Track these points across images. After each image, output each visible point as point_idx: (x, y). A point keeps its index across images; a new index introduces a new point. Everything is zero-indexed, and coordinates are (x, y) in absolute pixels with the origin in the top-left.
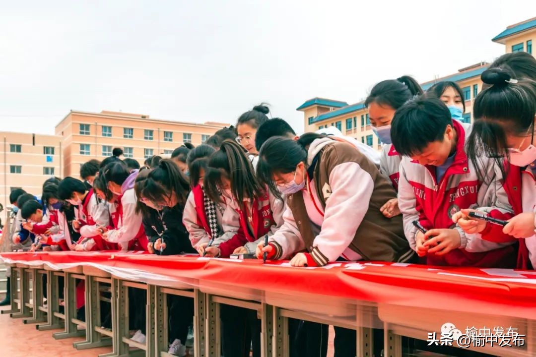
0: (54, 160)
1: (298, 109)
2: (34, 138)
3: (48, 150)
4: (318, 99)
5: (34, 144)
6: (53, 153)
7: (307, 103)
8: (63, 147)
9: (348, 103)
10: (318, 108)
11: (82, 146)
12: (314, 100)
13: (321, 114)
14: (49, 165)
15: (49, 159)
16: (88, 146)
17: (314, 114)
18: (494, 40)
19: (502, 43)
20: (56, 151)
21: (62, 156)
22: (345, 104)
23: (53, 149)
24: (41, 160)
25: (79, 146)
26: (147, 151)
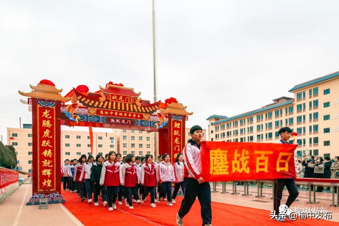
0: (114, 142)
1: (207, 120)
2: (106, 134)
3: (111, 138)
4: (215, 115)
5: (107, 136)
6: (113, 139)
7: (210, 117)
8: (117, 137)
9: (227, 117)
10: (215, 119)
11: (124, 137)
12: (213, 116)
13: (216, 121)
14: (112, 144)
15: (112, 142)
16: (126, 136)
17: (214, 121)
18: (289, 91)
19: (293, 92)
20: (114, 139)
21: (117, 140)
22: (226, 117)
23: (113, 138)
24: (109, 142)
25: (123, 137)
26: (147, 138)
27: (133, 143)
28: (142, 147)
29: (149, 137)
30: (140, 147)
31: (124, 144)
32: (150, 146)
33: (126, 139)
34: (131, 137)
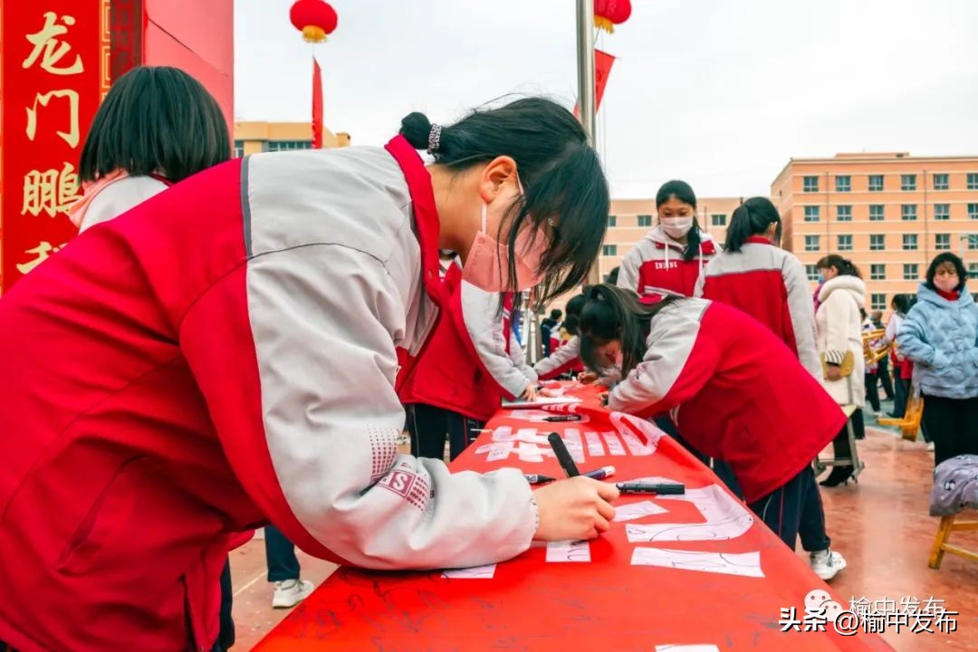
11: (808, 209)
16: (816, 208)
25: (803, 211)
26: (905, 208)
27: (845, 233)
28: (881, 248)
29: (914, 207)
30: (873, 248)
31: (808, 239)
32: (915, 241)
33: (817, 219)
34: (836, 210)
